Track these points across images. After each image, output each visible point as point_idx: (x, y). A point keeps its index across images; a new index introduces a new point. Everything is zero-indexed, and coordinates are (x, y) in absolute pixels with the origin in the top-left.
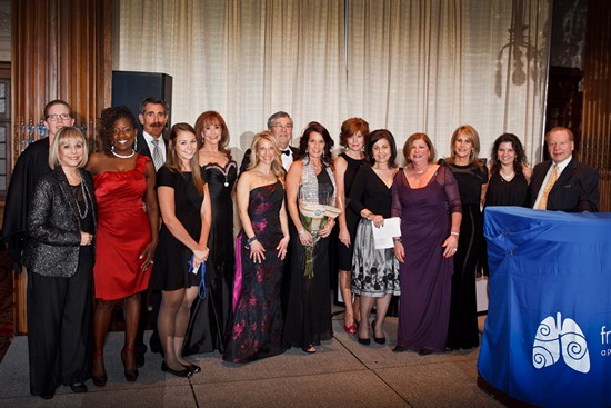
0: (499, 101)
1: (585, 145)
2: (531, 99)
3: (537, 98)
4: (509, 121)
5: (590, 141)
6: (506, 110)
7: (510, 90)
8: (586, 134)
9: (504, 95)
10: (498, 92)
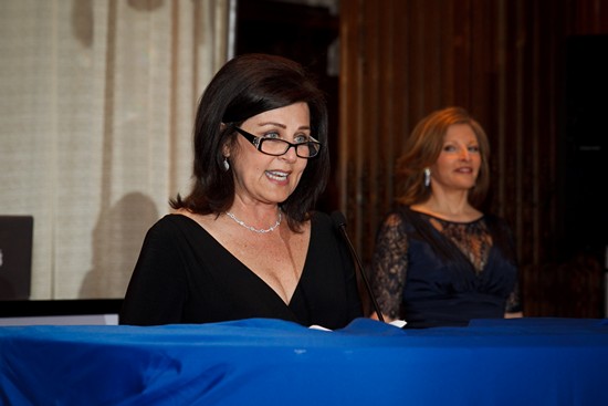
0: (84, 60)
1: (352, 194)
2: (185, 53)
3: (204, 53)
4: (118, 122)
5: (365, 180)
6: (109, 94)
7: (120, 24)
8: (352, 159)
9: (100, 42)
10: (85, 34)
